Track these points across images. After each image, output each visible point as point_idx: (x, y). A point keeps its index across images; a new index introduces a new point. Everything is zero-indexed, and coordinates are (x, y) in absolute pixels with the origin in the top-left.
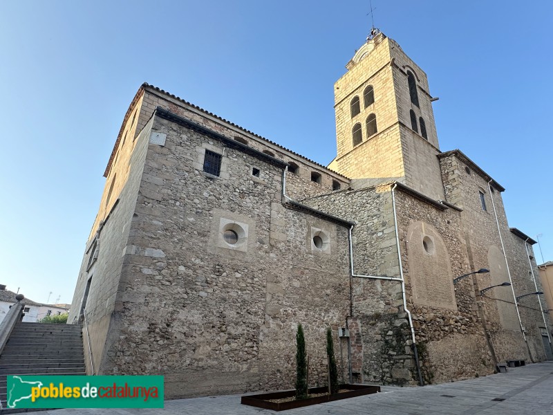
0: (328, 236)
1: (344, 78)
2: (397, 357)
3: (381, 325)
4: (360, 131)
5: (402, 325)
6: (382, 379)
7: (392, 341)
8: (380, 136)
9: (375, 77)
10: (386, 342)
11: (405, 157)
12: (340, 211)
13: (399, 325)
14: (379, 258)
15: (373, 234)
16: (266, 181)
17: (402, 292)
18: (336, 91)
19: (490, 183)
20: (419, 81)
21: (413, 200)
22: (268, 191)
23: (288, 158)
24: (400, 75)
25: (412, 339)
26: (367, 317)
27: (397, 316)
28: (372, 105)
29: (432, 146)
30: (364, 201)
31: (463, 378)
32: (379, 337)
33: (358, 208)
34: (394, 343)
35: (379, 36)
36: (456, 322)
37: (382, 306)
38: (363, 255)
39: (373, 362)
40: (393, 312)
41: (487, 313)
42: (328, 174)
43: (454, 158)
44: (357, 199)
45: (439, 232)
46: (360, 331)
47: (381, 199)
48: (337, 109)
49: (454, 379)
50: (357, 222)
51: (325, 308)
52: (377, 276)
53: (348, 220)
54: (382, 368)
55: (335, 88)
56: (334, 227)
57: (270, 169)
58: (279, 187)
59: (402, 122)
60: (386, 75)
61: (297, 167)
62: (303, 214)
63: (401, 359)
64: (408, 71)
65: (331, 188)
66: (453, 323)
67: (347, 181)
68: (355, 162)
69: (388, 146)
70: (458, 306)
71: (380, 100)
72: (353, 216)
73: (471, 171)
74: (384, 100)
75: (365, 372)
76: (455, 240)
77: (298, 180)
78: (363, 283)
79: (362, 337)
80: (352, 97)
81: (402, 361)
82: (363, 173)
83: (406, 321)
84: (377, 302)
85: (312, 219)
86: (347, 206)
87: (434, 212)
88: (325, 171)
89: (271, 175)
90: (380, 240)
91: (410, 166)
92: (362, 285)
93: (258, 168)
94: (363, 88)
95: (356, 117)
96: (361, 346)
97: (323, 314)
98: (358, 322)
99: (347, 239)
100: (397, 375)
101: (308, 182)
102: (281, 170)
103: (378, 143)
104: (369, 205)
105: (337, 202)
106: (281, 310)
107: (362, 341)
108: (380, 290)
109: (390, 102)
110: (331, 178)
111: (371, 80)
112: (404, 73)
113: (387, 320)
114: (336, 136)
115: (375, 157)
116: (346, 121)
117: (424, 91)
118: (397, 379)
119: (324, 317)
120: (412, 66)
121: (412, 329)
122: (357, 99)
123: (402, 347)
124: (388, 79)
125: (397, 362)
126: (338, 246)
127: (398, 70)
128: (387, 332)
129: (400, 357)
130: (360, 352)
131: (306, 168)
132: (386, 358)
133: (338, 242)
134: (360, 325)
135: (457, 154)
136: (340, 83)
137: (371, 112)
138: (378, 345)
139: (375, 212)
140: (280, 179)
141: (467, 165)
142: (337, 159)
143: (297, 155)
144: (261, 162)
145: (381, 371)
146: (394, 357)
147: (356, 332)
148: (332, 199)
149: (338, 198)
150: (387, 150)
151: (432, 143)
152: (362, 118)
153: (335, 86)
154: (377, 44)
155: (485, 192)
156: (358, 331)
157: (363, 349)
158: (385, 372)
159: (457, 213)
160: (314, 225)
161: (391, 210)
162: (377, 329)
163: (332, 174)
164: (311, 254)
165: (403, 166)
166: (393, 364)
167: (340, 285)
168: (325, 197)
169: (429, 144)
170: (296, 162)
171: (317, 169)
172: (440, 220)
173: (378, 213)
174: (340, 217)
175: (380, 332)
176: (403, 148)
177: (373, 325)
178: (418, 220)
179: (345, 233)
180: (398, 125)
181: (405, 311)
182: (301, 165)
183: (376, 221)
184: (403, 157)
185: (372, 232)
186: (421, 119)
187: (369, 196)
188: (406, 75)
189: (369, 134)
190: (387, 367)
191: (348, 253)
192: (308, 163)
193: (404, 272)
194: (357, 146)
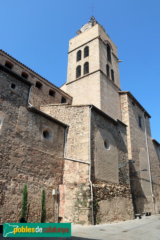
0: (53, 132)
1: (75, 39)
2: (83, 209)
3: (76, 189)
4: (80, 70)
5: (87, 190)
6: (74, 221)
7: (81, 199)
8: (90, 75)
9: (91, 42)
10: (78, 199)
11: (102, 90)
12: (62, 117)
13: (85, 190)
14: (79, 148)
15: (78, 134)
16: (19, 92)
17: (89, 171)
18: (70, 45)
19: (144, 112)
20: (112, 50)
21: (101, 117)
22: (19, 98)
23: (37, 78)
24: (103, 44)
25: (91, 198)
26: (70, 184)
27: (85, 185)
28: (87, 57)
29: (117, 87)
30: (75, 113)
31: (116, 221)
32: (74, 196)
33: (71, 117)
34: (82, 200)
35: (94, 22)
36: (117, 190)
37: (78, 178)
38: (71, 146)
39: (70, 211)
40: (83, 182)
41: (135, 186)
42: (59, 92)
43: (126, 95)
44: (72, 111)
45: (114, 137)
46: (65, 193)
47: (84, 113)
48: (69, 55)
49: (111, 222)
50: (70, 125)
51: (46, 176)
52: (77, 159)
53: (65, 123)
54: (74, 214)
55: (70, 43)
56: (56, 126)
57: (22, 86)
58: (26, 97)
59: (101, 70)
60: (96, 43)
61: (41, 85)
62: (38, 116)
63: (84, 210)
64: (107, 44)
65: (60, 101)
66: (115, 191)
67: (71, 98)
68: (76, 88)
69: (93, 82)
70: (119, 181)
71: (92, 56)
72: (69, 121)
73: (135, 104)
74: (94, 56)
75: (65, 217)
76: (122, 142)
77: (41, 93)
78: (70, 163)
79: (66, 196)
80: (78, 50)
81: (85, 211)
82: (80, 95)
83: (89, 188)
84: (76, 175)
85: (44, 120)
86: (66, 114)
87: (112, 125)
88: (58, 90)
89: (22, 89)
90: (81, 138)
91: (104, 96)
92: (69, 164)
93: (15, 84)
94: (84, 47)
95: (79, 62)
96: (65, 201)
97: (44, 180)
98: (65, 186)
99: (64, 135)
100: (81, 219)
101: (47, 96)
102: (28, 87)
103: (89, 79)
104: (77, 116)
105: (61, 111)
106: (19, 175)
107: (65, 199)
108: (78, 168)
109: (96, 58)
110: (61, 95)
111: (88, 43)
112: (105, 44)
113: (79, 187)
114: (67, 70)
115: (86, 87)
116: (73, 63)
117: (115, 56)
118: (81, 221)
119: (45, 182)
120: (110, 41)
121: (92, 193)
122: (80, 52)
123: (85, 203)
124: (96, 45)
125: (82, 211)
126: (58, 138)
127: (102, 42)
128: (79, 193)
129: (84, 208)
130: (64, 205)
131: (47, 86)
132: (77, 209)
133: (58, 136)
134: (65, 188)
135: (129, 94)
136: (72, 41)
137: (87, 61)
138: (74, 201)
139: (81, 121)
140: (27, 92)
141: (133, 100)
142: (66, 84)
143: (42, 78)
144: (17, 80)
145: (73, 216)
146: (81, 209)
147: (63, 193)
148: (59, 109)
149: (62, 109)
150: (93, 84)
151: (117, 85)
152: (82, 63)
153: (70, 42)
154: (93, 25)
155: (141, 117)
156: (64, 192)
157: (66, 203)
158: (75, 217)
159: (124, 127)
160: (45, 124)
161: (88, 121)
162: (74, 191)
163: (62, 93)
164: (41, 142)
165: (100, 95)
166: (80, 213)
167: (56, 163)
168: (55, 107)
169: (115, 85)
170: (41, 82)
171: (53, 88)
172: (115, 130)
173: (82, 121)
174: (61, 121)
175: (75, 193)
176: (101, 85)
177: (72, 189)
178: (103, 129)
179: (63, 131)
180: (99, 71)
181: (89, 182)
182: (44, 84)
183: (80, 126)
184: (101, 90)
185: (78, 133)
186: (112, 71)
187: (78, 110)
188: (106, 45)
189: (85, 73)
190: (77, 214)
191: (63, 143)
192: (48, 84)
193: (91, 159)
194: (78, 78)
